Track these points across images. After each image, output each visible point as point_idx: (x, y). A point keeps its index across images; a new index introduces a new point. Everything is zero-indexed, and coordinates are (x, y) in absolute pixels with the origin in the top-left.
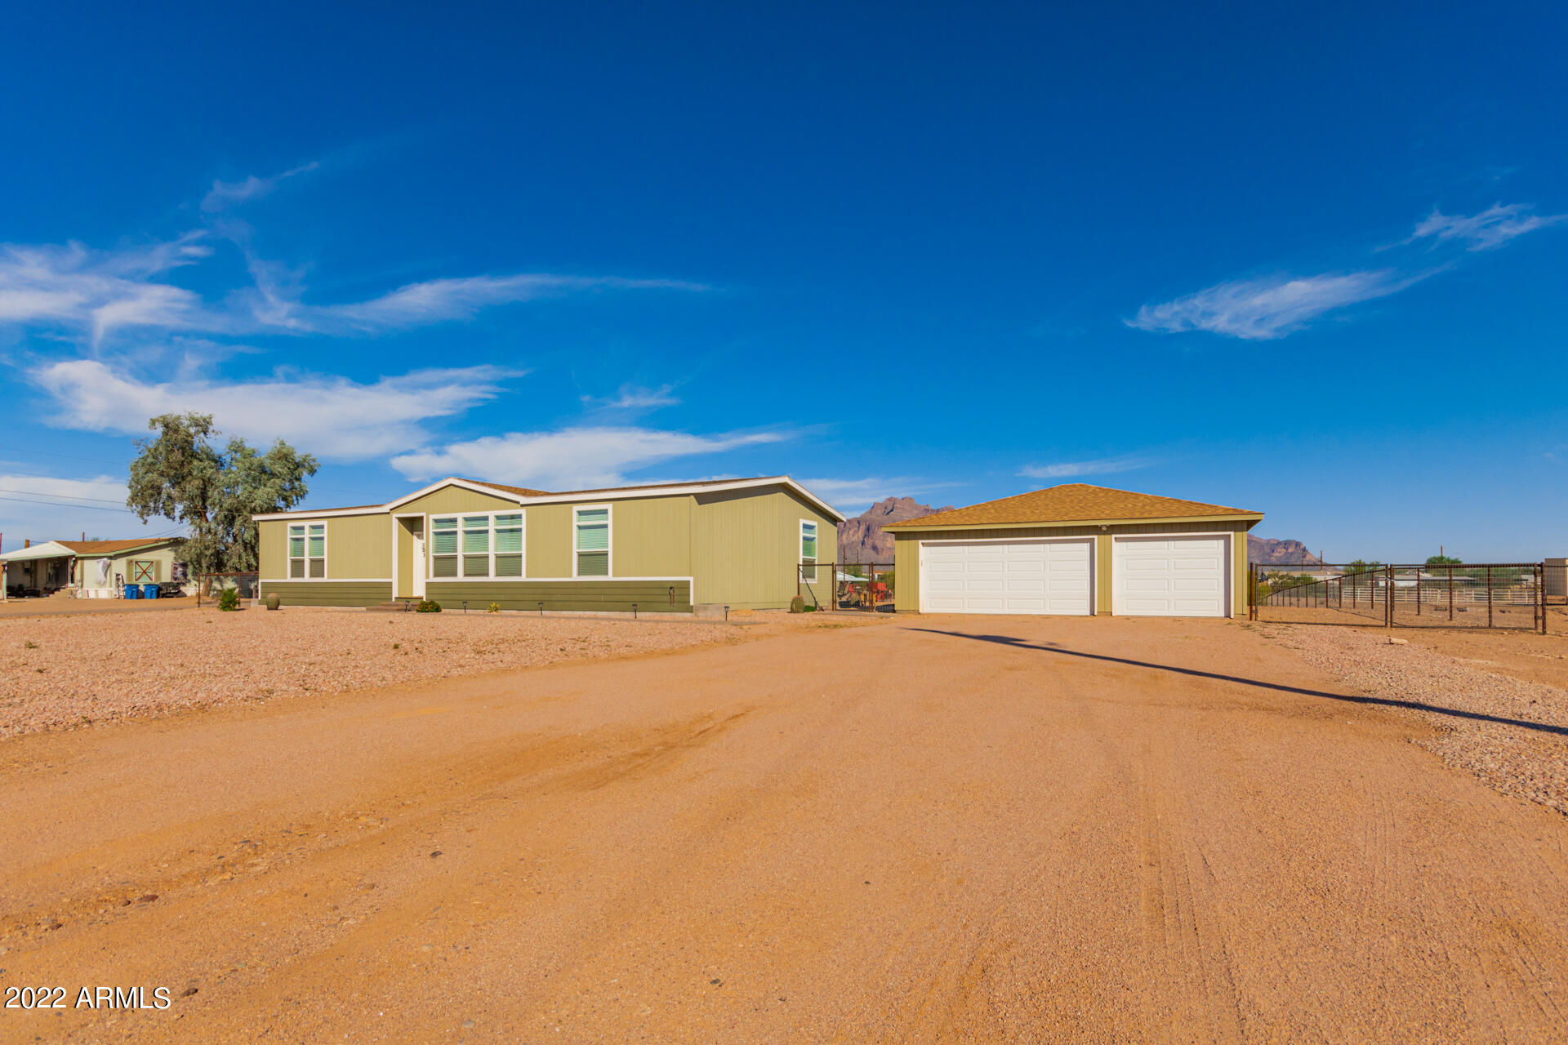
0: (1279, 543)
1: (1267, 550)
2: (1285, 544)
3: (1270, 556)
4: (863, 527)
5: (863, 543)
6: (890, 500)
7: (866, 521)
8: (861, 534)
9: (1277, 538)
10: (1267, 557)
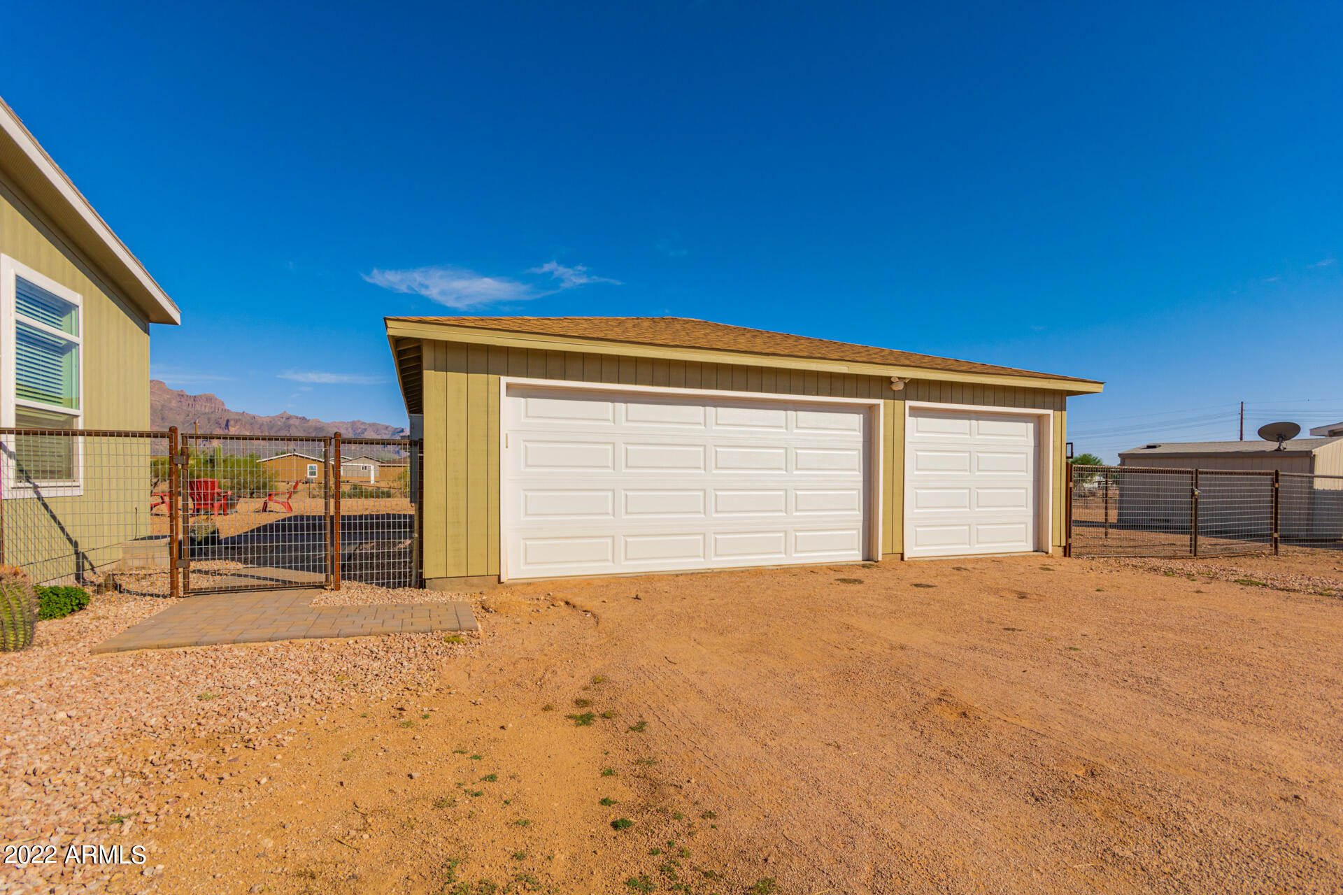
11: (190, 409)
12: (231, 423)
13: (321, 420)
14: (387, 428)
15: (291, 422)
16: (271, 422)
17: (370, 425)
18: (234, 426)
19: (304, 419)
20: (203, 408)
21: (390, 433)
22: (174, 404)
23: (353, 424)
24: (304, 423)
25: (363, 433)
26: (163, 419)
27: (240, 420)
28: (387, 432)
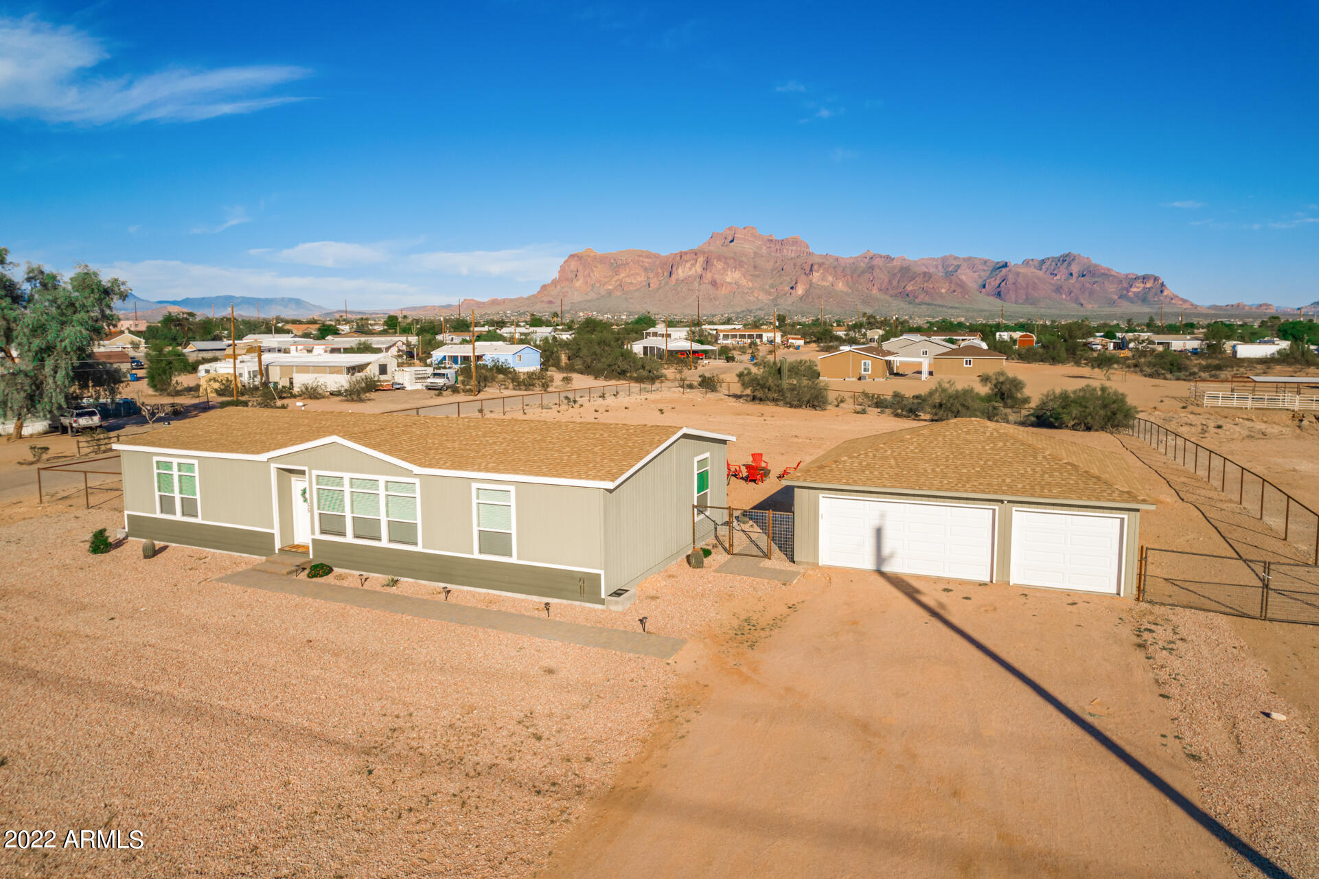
0: (1137, 278)
1: (1125, 285)
2: (1144, 279)
3: (1128, 292)
4: (701, 259)
5: (701, 277)
6: (730, 229)
7: (704, 253)
8: (698, 268)
9: (1136, 272)
10: (1125, 292)
11: (778, 255)
12: (815, 267)
13: (907, 257)
14: (985, 262)
15: (876, 262)
16: (853, 263)
17: (964, 259)
18: (817, 272)
19: (888, 257)
20: (790, 252)
21: (990, 269)
22: (764, 251)
23: (944, 259)
24: (889, 262)
25: (956, 271)
26: (755, 267)
27: (823, 263)
28: (986, 268)
